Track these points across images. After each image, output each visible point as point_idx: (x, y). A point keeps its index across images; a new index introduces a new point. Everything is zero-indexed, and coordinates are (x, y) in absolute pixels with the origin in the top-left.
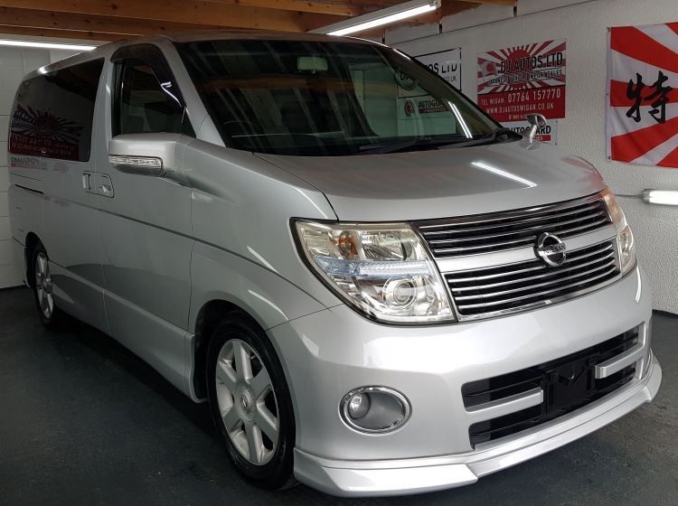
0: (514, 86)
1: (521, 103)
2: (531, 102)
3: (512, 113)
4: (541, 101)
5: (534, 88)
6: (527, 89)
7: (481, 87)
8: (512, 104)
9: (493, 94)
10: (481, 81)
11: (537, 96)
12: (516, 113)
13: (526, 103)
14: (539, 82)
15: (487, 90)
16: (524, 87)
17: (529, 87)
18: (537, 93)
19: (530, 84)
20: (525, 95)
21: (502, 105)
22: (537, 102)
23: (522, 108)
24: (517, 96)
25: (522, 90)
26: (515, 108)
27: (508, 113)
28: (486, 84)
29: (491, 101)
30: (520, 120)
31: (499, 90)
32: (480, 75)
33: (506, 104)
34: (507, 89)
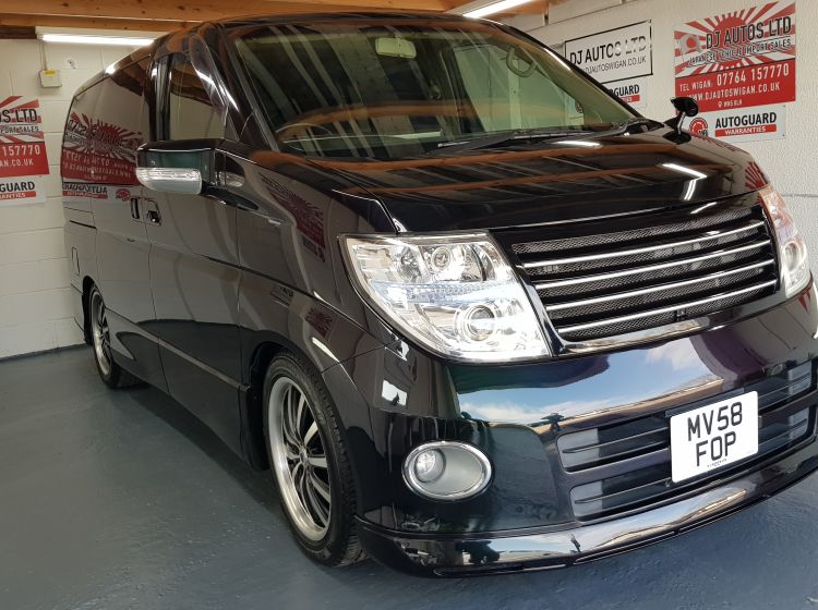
0: (725, 64)
1: (734, 85)
2: (749, 83)
3: (724, 99)
4: (762, 82)
5: (752, 65)
6: (743, 67)
7: (679, 69)
8: (722, 87)
9: (696, 76)
10: (679, 61)
11: (757, 75)
12: (729, 99)
13: (741, 84)
14: (760, 57)
15: (687, 72)
16: (739, 65)
17: (746, 64)
18: (756, 72)
19: (747, 60)
20: (740, 75)
21: (709, 90)
22: (756, 83)
23: (736, 92)
24: (729, 77)
25: (736, 68)
26: (727, 93)
27: (717, 100)
28: (686, 65)
29: (694, 86)
30: (733, 107)
31: (705, 71)
32: (678, 53)
33: (715, 88)
34: (715, 69)
